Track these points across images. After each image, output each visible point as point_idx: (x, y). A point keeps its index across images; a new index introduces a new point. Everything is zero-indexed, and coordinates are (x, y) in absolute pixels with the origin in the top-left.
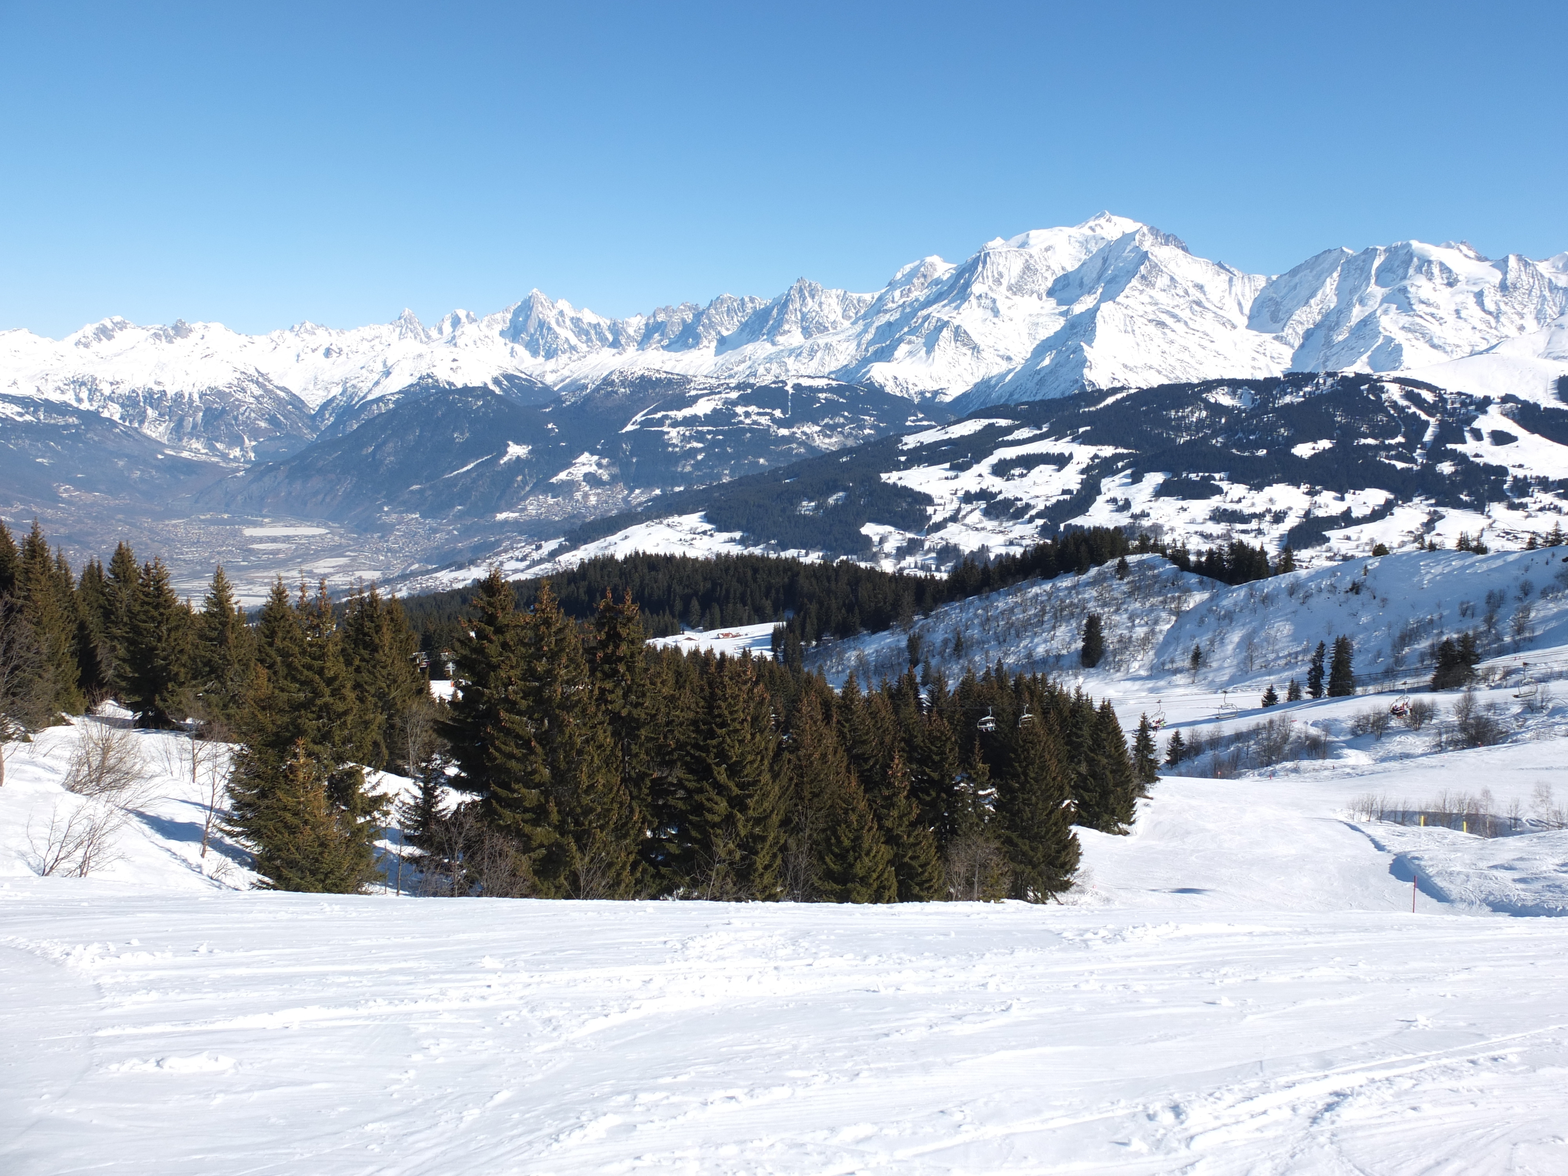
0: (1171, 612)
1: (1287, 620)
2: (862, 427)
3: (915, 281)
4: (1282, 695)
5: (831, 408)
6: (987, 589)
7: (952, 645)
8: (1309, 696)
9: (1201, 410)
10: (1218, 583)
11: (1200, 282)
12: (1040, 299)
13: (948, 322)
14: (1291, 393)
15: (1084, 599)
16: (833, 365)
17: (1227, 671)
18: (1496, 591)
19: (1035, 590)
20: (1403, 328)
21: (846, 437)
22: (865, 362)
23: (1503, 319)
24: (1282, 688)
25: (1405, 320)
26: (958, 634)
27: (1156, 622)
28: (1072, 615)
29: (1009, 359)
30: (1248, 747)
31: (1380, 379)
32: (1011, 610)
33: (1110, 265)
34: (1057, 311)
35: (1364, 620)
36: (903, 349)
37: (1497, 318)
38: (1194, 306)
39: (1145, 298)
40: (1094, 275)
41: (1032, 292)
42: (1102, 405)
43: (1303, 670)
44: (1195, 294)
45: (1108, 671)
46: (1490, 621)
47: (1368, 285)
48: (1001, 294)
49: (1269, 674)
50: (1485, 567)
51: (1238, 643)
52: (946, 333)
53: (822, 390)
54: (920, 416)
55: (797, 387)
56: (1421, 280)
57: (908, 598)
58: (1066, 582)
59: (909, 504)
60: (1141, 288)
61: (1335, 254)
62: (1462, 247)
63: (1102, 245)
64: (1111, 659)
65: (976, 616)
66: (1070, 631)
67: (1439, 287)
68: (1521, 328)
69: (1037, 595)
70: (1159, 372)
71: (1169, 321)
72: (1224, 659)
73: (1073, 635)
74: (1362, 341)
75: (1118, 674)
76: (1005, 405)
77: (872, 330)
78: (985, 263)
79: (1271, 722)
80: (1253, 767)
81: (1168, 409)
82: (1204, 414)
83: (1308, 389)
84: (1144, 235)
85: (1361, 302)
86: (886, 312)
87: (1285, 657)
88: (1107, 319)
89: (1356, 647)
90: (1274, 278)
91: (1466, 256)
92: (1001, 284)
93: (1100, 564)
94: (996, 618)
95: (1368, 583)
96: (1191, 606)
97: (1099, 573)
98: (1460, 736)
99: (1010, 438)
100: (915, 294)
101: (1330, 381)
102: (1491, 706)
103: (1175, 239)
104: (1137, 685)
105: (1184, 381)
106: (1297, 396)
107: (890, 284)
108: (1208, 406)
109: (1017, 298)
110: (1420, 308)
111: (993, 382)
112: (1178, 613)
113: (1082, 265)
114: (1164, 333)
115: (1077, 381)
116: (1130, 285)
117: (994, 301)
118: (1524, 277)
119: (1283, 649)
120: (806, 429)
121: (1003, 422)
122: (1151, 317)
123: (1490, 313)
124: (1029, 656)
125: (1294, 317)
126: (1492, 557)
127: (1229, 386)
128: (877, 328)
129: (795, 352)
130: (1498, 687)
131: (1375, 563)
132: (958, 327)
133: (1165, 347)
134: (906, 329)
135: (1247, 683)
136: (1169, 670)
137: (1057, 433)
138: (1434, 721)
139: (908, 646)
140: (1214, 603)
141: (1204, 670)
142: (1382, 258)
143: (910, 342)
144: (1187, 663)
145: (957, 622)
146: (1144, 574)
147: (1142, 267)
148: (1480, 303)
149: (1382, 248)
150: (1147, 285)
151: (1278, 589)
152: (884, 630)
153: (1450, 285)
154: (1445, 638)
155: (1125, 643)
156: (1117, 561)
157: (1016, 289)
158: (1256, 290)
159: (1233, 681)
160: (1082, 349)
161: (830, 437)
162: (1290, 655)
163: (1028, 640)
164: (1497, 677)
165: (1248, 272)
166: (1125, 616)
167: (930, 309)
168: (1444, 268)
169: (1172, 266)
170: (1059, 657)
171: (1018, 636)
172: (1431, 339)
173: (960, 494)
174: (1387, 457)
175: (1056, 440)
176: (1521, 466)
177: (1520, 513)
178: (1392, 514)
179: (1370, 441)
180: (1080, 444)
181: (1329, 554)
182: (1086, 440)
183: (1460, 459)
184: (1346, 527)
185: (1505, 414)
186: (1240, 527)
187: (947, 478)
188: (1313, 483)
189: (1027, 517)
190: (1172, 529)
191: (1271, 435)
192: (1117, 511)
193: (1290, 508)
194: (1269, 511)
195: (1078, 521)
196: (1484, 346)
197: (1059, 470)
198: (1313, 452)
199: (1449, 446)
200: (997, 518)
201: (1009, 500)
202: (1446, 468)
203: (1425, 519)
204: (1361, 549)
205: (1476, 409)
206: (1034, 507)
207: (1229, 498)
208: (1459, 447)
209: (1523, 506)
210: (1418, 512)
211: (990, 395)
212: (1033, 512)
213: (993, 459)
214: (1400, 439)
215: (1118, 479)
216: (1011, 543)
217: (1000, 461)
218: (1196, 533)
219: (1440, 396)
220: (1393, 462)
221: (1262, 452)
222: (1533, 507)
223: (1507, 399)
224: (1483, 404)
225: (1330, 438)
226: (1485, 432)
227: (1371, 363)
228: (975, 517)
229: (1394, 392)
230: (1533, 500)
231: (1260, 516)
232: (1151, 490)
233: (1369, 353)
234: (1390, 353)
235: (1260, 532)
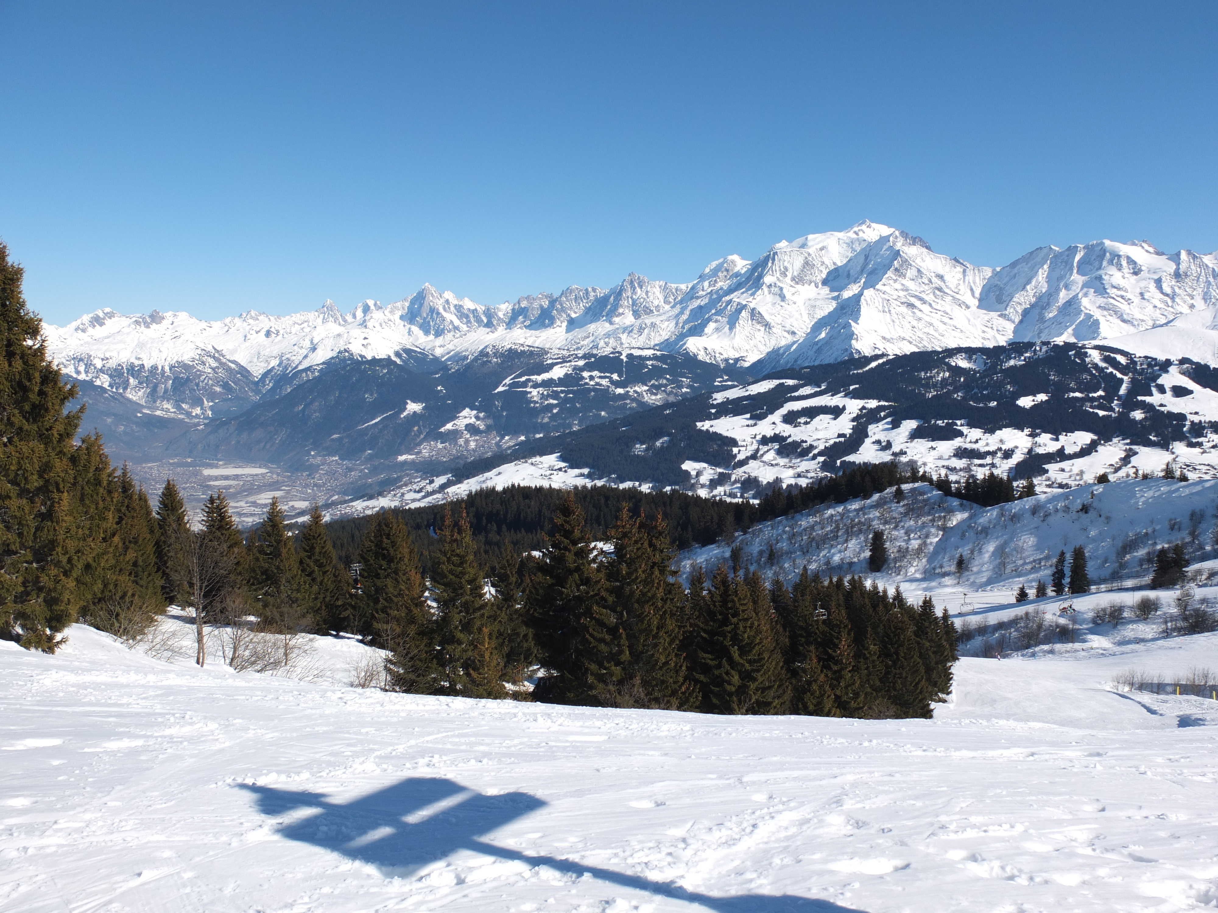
0: (939, 528)
1: (1031, 534)
2: (681, 387)
3: (720, 274)
4: (1032, 593)
5: (656, 372)
6: (792, 511)
7: (766, 555)
9: (944, 371)
10: (975, 505)
11: (941, 272)
12: (817, 287)
13: (746, 305)
14: (1015, 358)
15: (870, 519)
16: (657, 340)
17: (986, 574)
18: (1197, 510)
19: (830, 512)
20: (1100, 307)
21: (669, 395)
22: (682, 336)
23: (1177, 300)
24: (1031, 587)
25: (1101, 301)
26: (771, 546)
27: (927, 536)
28: (861, 531)
29: (793, 333)
30: (1010, 633)
31: (1084, 347)
32: (812, 528)
33: (871, 261)
34: (830, 296)
35: (1093, 533)
36: (711, 326)
37: (1173, 299)
38: (937, 292)
39: (898, 286)
40: (859, 269)
41: (811, 282)
42: (867, 368)
43: (1047, 573)
44: (937, 282)
45: (892, 574)
46: (1194, 534)
47: (1071, 275)
48: (786, 284)
49: (1020, 576)
50: (1186, 492)
51: (993, 553)
52: (744, 314)
53: (649, 359)
54: (726, 378)
55: (630, 356)
56: (1112, 270)
57: (730, 519)
58: (855, 505)
59: (719, 446)
60: (895, 278)
61: (1045, 251)
62: (1144, 245)
63: (864, 245)
64: (893, 565)
65: (784, 532)
66: (860, 543)
67: (1127, 275)
68: (1192, 306)
69: (832, 515)
70: (910, 343)
71: (917, 303)
72: (983, 565)
73: (862, 547)
74: (1068, 318)
75: (898, 577)
76: (792, 369)
77: (687, 312)
78: (773, 260)
79: (1026, 614)
80: (1016, 650)
81: (919, 371)
82: (947, 374)
83: (1027, 355)
84: (896, 237)
85: (1067, 287)
86: (698, 298)
87: (1031, 562)
88: (869, 302)
89: (1088, 554)
90: (998, 269)
91: (1147, 251)
92: (786, 276)
93: (880, 491)
94: (800, 534)
95: (1094, 504)
96: (955, 523)
97: (881, 498)
98: (1181, 624)
99: (796, 394)
100: (720, 284)
101: (1044, 348)
102: (1203, 601)
103: (921, 240)
104: (916, 584)
105: (930, 349)
106: (1019, 360)
107: (700, 277)
108: (950, 368)
109: (799, 287)
110: (1112, 292)
111: (781, 351)
112: (944, 529)
113: (849, 261)
114: (914, 313)
115: (846, 350)
116: (886, 276)
117: (781, 289)
118: (1193, 267)
119: (1029, 556)
120: (637, 389)
121: (790, 382)
122: (904, 300)
123: (1167, 295)
124: (829, 563)
125: (1014, 299)
126: (1193, 485)
127: (966, 353)
128: (691, 310)
129: (629, 330)
130: (1206, 585)
131: (1099, 489)
132: (754, 309)
133: (915, 323)
134: (713, 311)
135: (1002, 584)
136: (938, 574)
137: (833, 390)
138: (1159, 613)
139: (731, 556)
140: (973, 521)
141: (968, 573)
142: (1082, 253)
143: (716, 321)
144: (953, 568)
145: (769, 537)
146: (916, 499)
147: (896, 262)
148: (1160, 288)
149: (1082, 246)
150: (900, 276)
151: (1023, 510)
152: (712, 544)
153: (1136, 273)
154: (1159, 547)
155: (903, 553)
156: (894, 488)
157: (798, 280)
158: (985, 279)
159: (991, 582)
160: (850, 325)
161: (656, 394)
162: (1035, 561)
163: (826, 551)
164: (1203, 578)
165: (978, 265)
166: (903, 531)
167: (732, 296)
168: (1130, 261)
169: (918, 261)
170: (852, 564)
171: (819, 548)
172: (1122, 315)
173: (759, 437)
174: (1091, 407)
175: (832, 395)
176: (1196, 413)
177: (1197, 450)
178: (1096, 451)
179: (1077, 394)
180: (851, 398)
181: (1048, 483)
182: (855, 395)
183: (1148, 408)
184: (1060, 461)
185: (1183, 373)
186: (977, 461)
187: (748, 426)
188: (1034, 427)
189: (811, 455)
190: (925, 464)
191: (1000, 390)
192: (881, 450)
193: (1017, 447)
194: (1000, 449)
195: (850, 458)
196: (1163, 321)
197: (835, 419)
198: (1033, 403)
199: (1140, 398)
200: (787, 456)
201: (797, 442)
202: (1138, 415)
203: (1123, 455)
204: (1073, 478)
205: (1160, 370)
206: (816, 448)
207: (968, 440)
208: (1148, 399)
209: (1200, 445)
210: (1117, 449)
211: (779, 361)
212: (816, 451)
213: (783, 411)
214: (1101, 393)
215: (881, 425)
216: (799, 476)
217: (789, 412)
218: (943, 466)
219: (1131, 359)
220: (1096, 411)
221: (994, 404)
222: (1207, 445)
223: (1183, 361)
224: (1165, 365)
225: (1046, 392)
226: (1167, 387)
227: (1075, 334)
228: (770, 456)
229: (1095, 356)
230: (1207, 440)
231: (993, 454)
232: (907, 433)
233: (1074, 326)
234: (1090, 327)
235: (993, 465)
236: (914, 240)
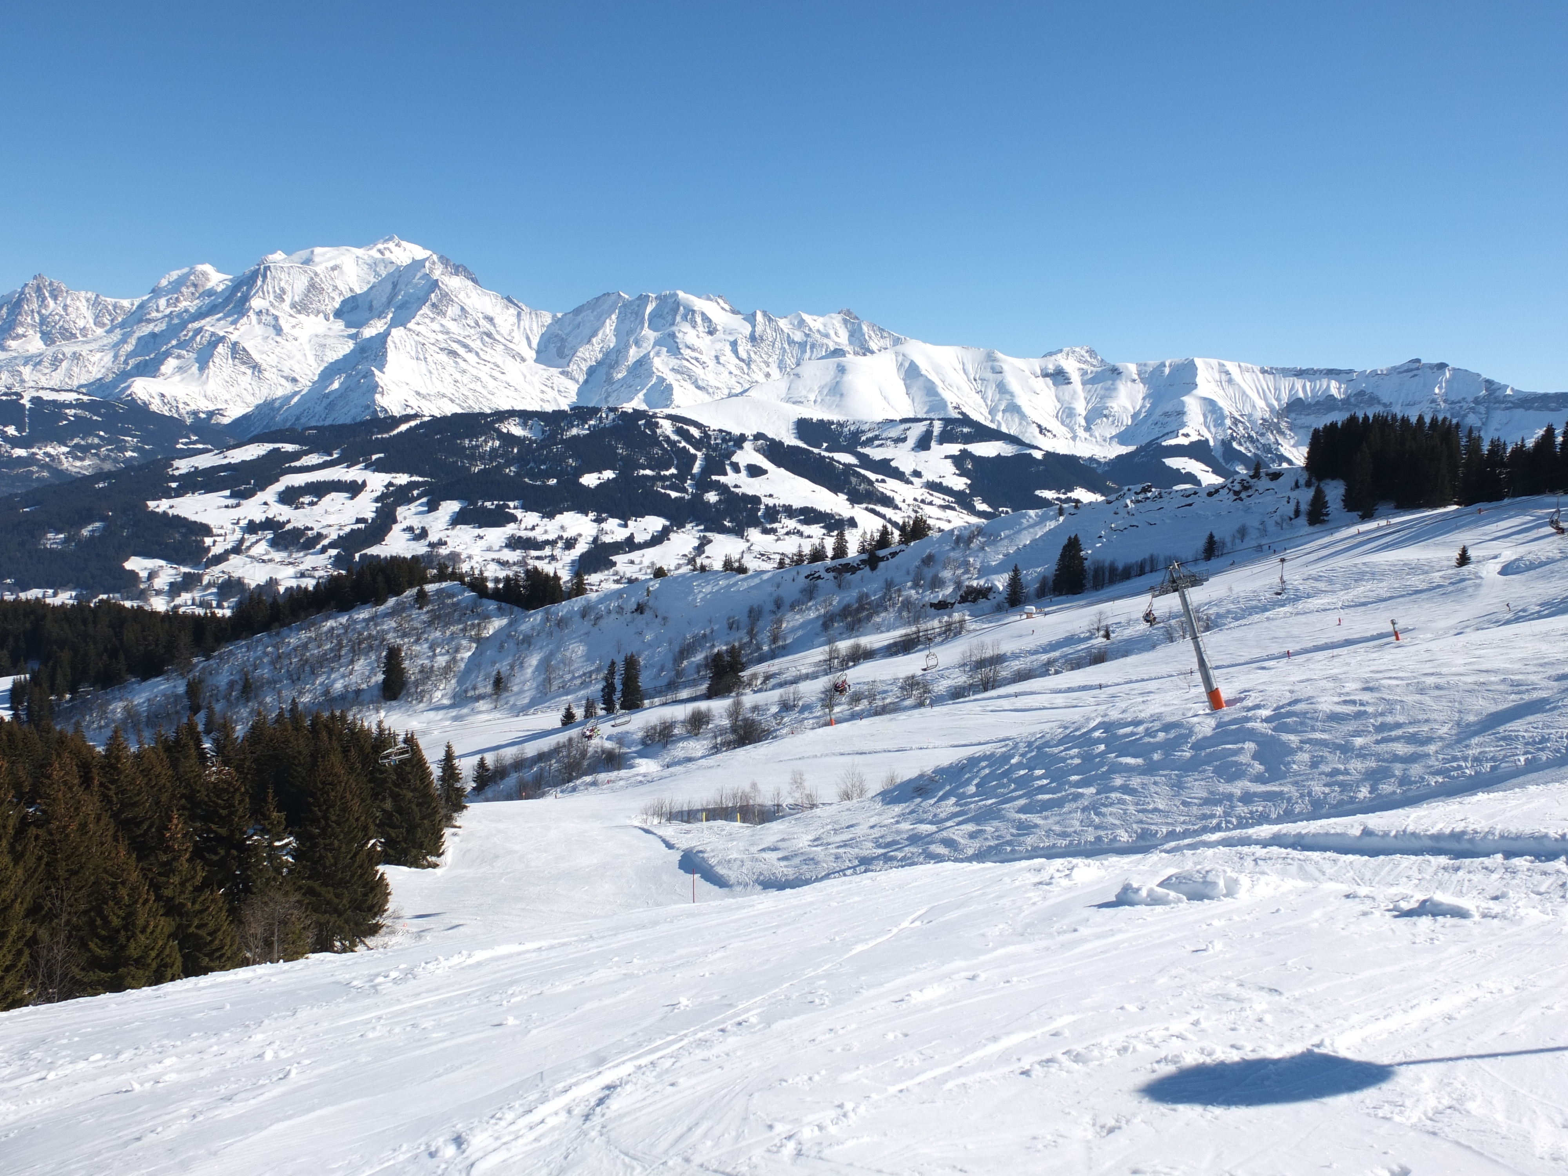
0: (472, 639)
1: (581, 641)
2: (123, 449)
3: (184, 289)
4: (579, 713)
5: (82, 427)
6: (277, 624)
7: (239, 687)
8: (603, 712)
9: (493, 439)
10: (516, 609)
11: (491, 314)
12: (327, 319)
13: (224, 337)
14: (578, 426)
15: (383, 631)
16: (84, 379)
17: (528, 694)
18: (755, 606)
19: (331, 623)
20: (673, 370)
21: (103, 460)
22: (125, 376)
23: (753, 366)
24: (578, 706)
25: (674, 362)
26: (246, 674)
27: (457, 650)
28: (371, 648)
29: (294, 380)
30: (550, 765)
31: (654, 416)
32: (305, 646)
33: (400, 290)
34: (346, 333)
35: (648, 637)
36: (171, 364)
37: (748, 365)
38: (485, 337)
39: (436, 326)
40: (384, 300)
41: (319, 312)
42: (395, 432)
43: (596, 688)
44: (485, 325)
45: (411, 702)
46: (751, 633)
47: (642, 328)
48: (284, 311)
49: (567, 694)
50: (746, 585)
51: (537, 666)
52: (220, 348)
53: (70, 406)
54: (194, 438)
55: (36, 400)
56: (686, 327)
57: (185, 639)
58: (363, 614)
59: (184, 535)
60: (432, 315)
61: (613, 298)
62: (720, 301)
63: (391, 269)
64: (413, 690)
65: (266, 654)
66: (369, 664)
67: (701, 335)
68: (768, 375)
69: (333, 629)
70: (452, 401)
71: (461, 351)
72: (524, 683)
73: (373, 669)
74: (638, 380)
75: (421, 705)
76: (291, 430)
77: (133, 341)
78: (265, 277)
79: (570, 740)
80: (556, 785)
81: (462, 438)
82: (497, 443)
83: (592, 422)
84: (434, 263)
85: (637, 343)
86: (149, 321)
87: (580, 677)
88: (399, 345)
89: (642, 663)
90: (559, 315)
91: (723, 308)
92: (283, 300)
93: (398, 593)
94: (288, 655)
95: (650, 603)
96: (491, 632)
97: (398, 604)
98: (731, 737)
99: (297, 464)
100: (184, 304)
101: (611, 416)
102: (755, 708)
103: (465, 269)
104: (441, 714)
105: (477, 410)
106: (583, 429)
107: (153, 291)
108: (501, 436)
109: (302, 317)
110: (686, 352)
111: (277, 404)
112: (478, 640)
113: (371, 288)
114: (456, 363)
115: (368, 407)
116: (421, 312)
117: (276, 318)
118: (768, 331)
119: (578, 669)
120: (49, 449)
121: (289, 447)
122: (443, 345)
123: (743, 360)
124: (326, 693)
125: (578, 354)
126: (752, 577)
127: (520, 417)
128: (139, 339)
129: (35, 361)
130: (760, 691)
131: (655, 585)
132: (235, 344)
133: (458, 376)
134: (174, 342)
135: (546, 704)
136: (471, 697)
137: (348, 460)
138: (710, 726)
139: (187, 692)
140: (513, 628)
141: (506, 694)
142: (654, 304)
143: (179, 357)
144: (489, 689)
145: (244, 662)
146: (443, 603)
147: (433, 295)
148: (735, 352)
149: (654, 296)
150: (438, 314)
151: (571, 613)
152: (157, 676)
153: (710, 333)
154: (716, 650)
155: (427, 673)
156: (415, 590)
157: (300, 307)
158: (543, 326)
159: (533, 703)
160: (373, 375)
161: (82, 459)
162: (584, 674)
163: (324, 677)
164: (759, 682)
165: (535, 308)
166: (426, 646)
167: (203, 322)
168: (706, 318)
169: (462, 296)
170: (358, 692)
171: (313, 673)
172: (696, 380)
173: (243, 523)
174: (663, 487)
175: (348, 467)
176: (771, 496)
177: (771, 537)
178: (669, 539)
179: (648, 472)
180: (374, 471)
181: (616, 578)
182: (379, 467)
183: (723, 489)
184: (629, 552)
185: (757, 450)
186: (534, 553)
187: (227, 507)
188: (600, 511)
189: (319, 547)
190: (470, 557)
191: (560, 465)
192: (414, 539)
193: (580, 535)
194: (561, 538)
195: (373, 551)
196: (739, 390)
197: (352, 498)
198: (598, 482)
199: (714, 478)
200: (285, 548)
201: (299, 529)
202: (712, 497)
203: (696, 543)
204: (643, 572)
205: (734, 445)
206: (326, 537)
207: (523, 526)
208: (722, 479)
209: (774, 531)
210: (690, 536)
211: (274, 417)
212: (325, 542)
213: (280, 486)
214: (673, 471)
215: (414, 507)
216: (303, 575)
217: (287, 488)
218: (493, 560)
219: (705, 432)
220: (668, 492)
221: (553, 482)
222: (781, 532)
223: (758, 436)
224: (740, 440)
225: (613, 469)
226: (742, 465)
227: (647, 400)
228: (261, 548)
229: (667, 428)
230: (781, 525)
231: (553, 543)
232: (448, 518)
233: (645, 391)
234: (663, 392)
235: (553, 558)
236: (458, 270)
